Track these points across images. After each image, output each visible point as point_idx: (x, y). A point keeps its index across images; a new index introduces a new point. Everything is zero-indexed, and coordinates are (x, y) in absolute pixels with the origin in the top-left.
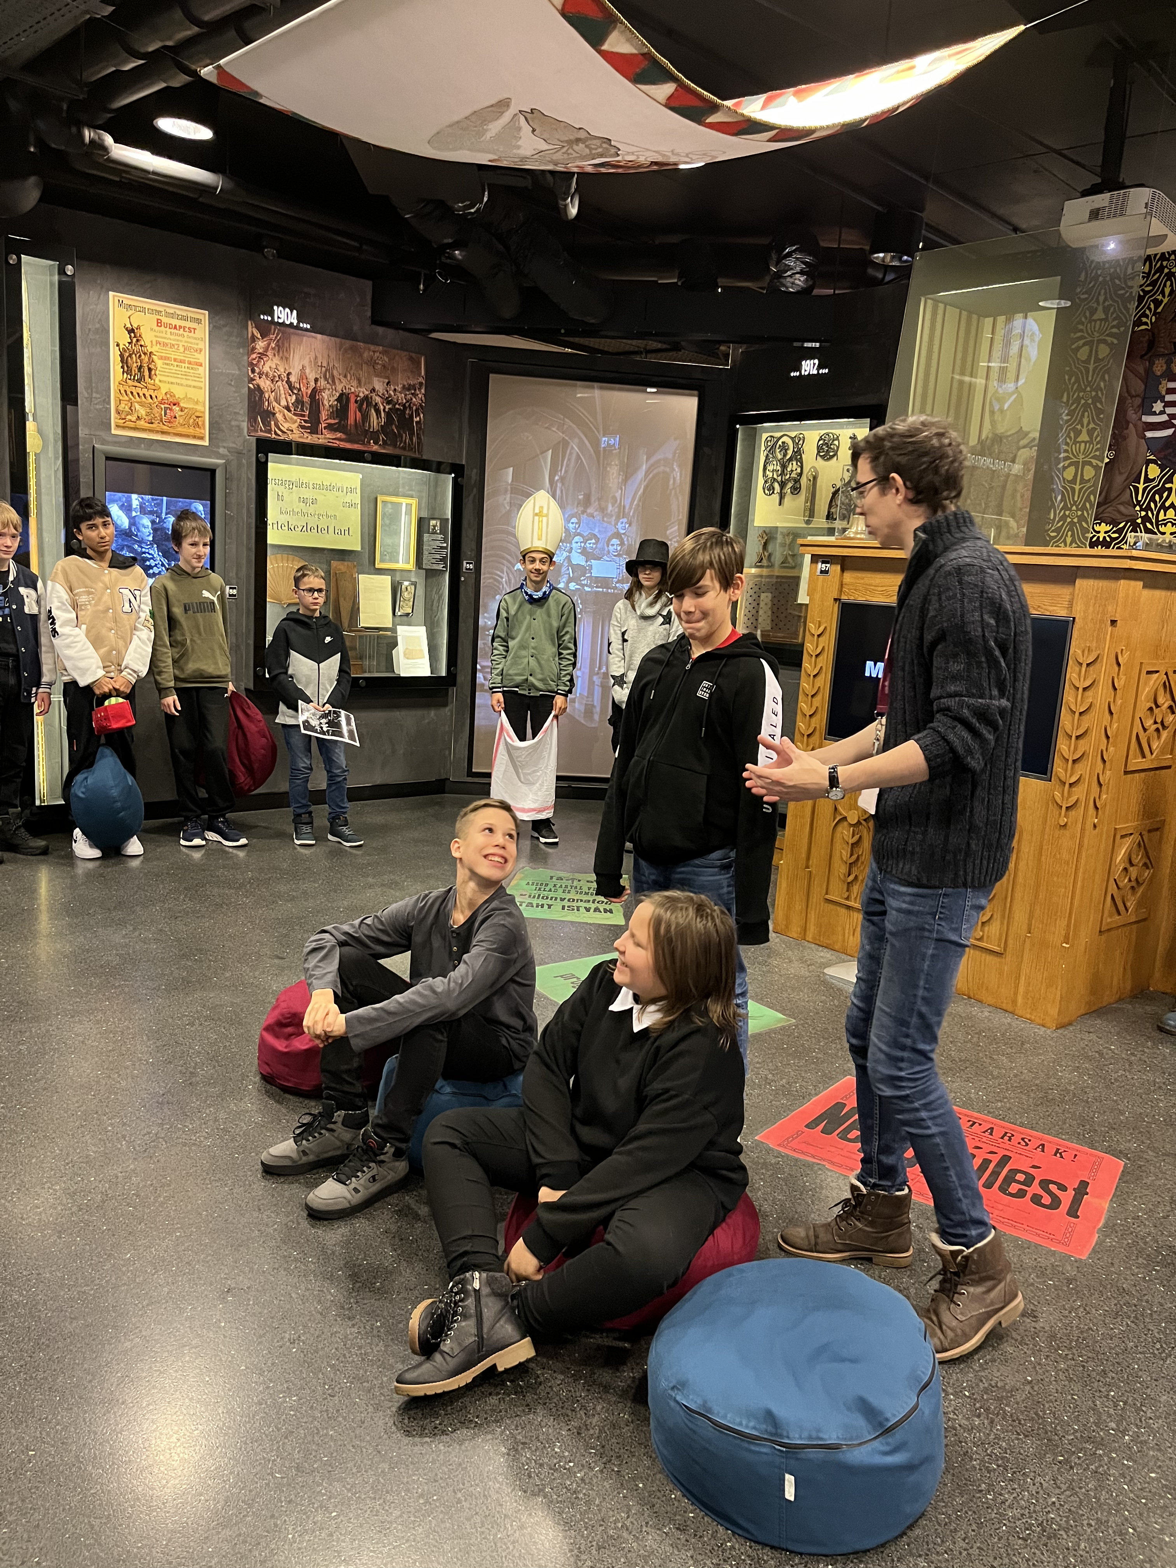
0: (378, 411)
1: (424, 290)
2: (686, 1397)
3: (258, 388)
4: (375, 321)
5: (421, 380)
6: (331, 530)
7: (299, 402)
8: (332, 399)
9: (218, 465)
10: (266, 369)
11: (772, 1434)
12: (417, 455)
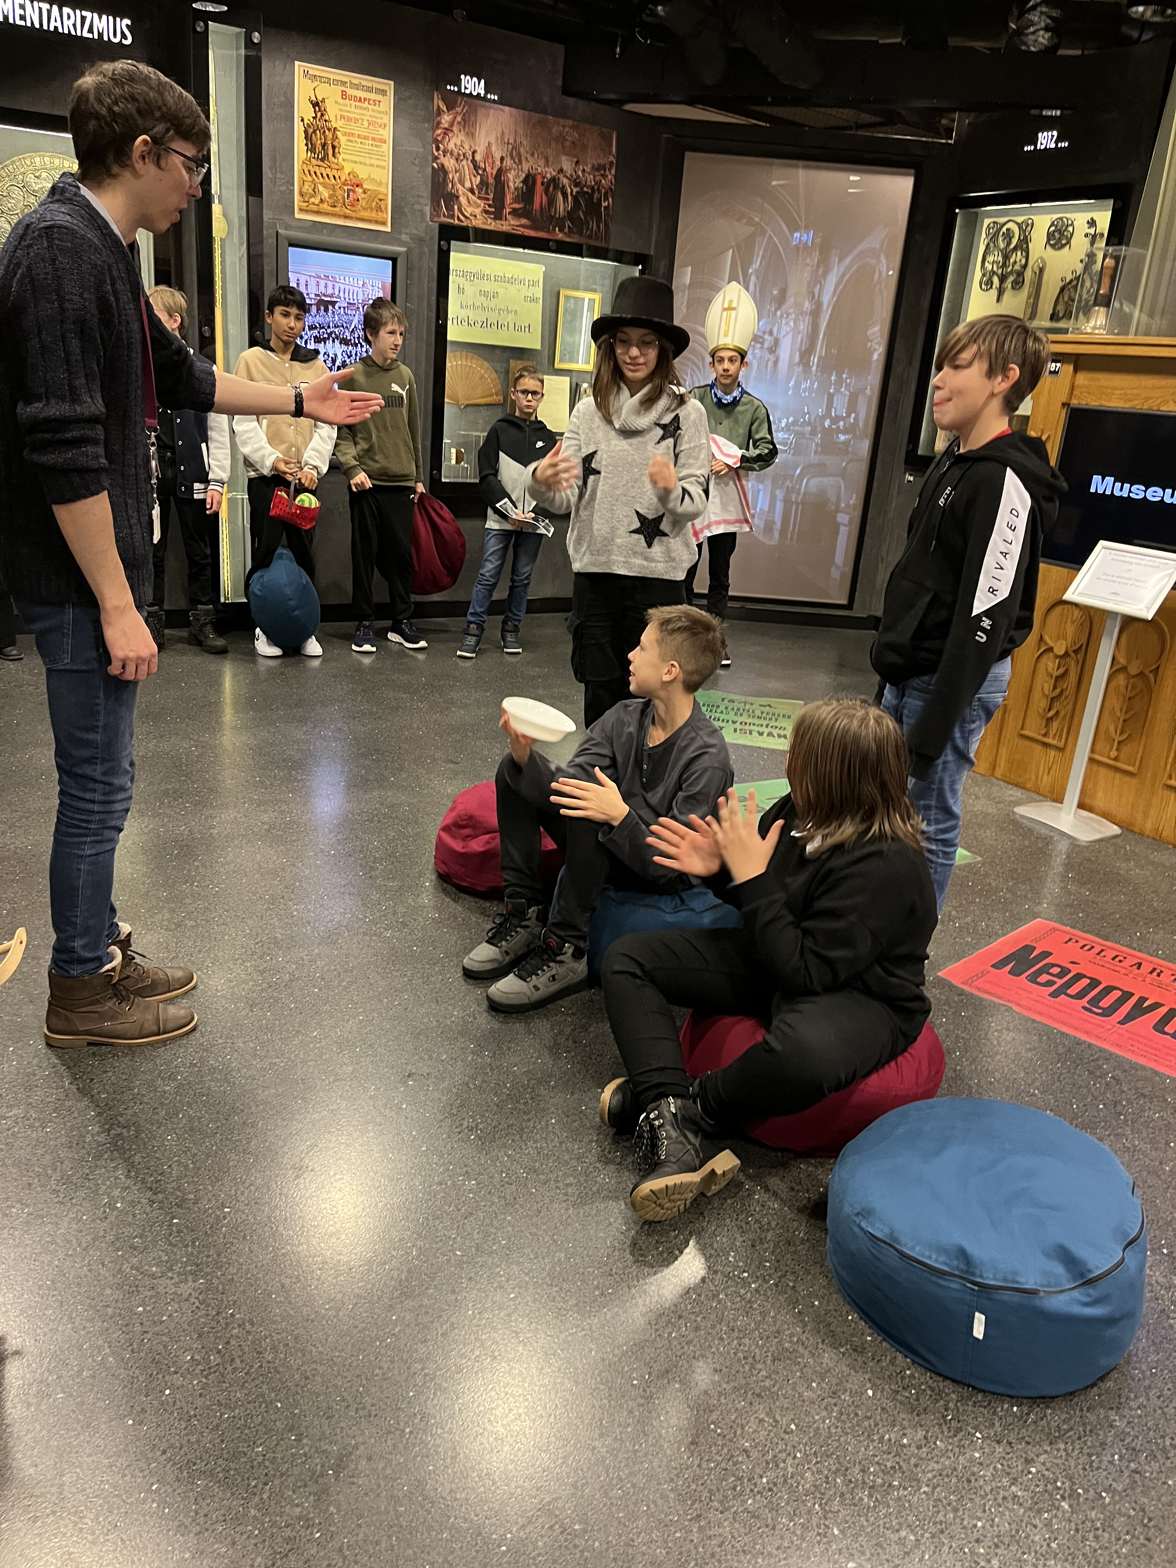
0: (565, 195)
1: (620, 54)
2: (873, 1226)
3: (442, 168)
4: (567, 92)
5: (611, 159)
6: (511, 326)
7: (483, 184)
8: (518, 181)
9: (399, 254)
10: (451, 146)
11: (962, 1271)
12: (603, 245)
